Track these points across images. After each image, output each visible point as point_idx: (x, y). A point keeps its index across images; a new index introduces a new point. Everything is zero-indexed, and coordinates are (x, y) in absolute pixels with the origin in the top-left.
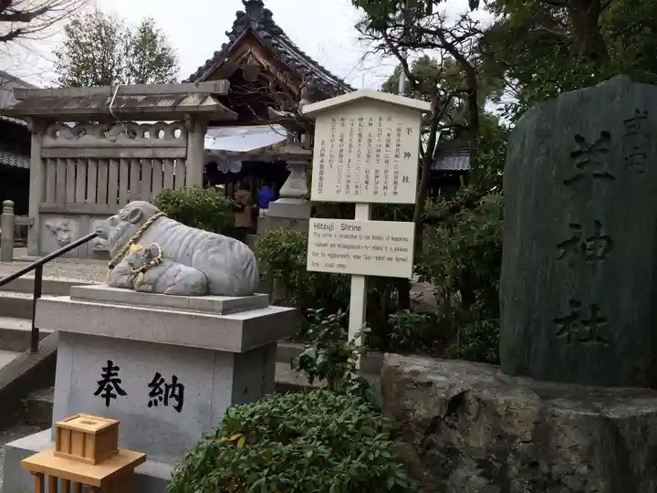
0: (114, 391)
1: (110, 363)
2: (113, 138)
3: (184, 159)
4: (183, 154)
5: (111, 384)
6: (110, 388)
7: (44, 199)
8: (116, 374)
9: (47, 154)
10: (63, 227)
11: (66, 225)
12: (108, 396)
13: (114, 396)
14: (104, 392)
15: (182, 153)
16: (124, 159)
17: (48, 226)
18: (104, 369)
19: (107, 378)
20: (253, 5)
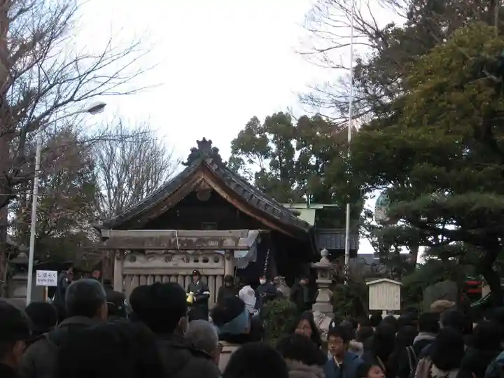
2: (175, 263)
4: (223, 273)
9: (127, 272)
20: (205, 144)
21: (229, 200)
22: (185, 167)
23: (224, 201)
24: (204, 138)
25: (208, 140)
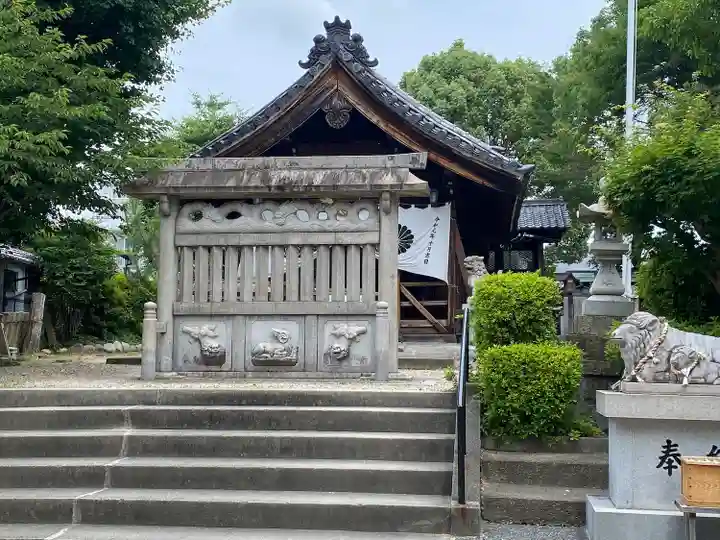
0: (675, 463)
1: (669, 442)
2: (281, 221)
3: (376, 246)
4: (376, 240)
5: (672, 458)
6: (670, 462)
7: (179, 298)
8: (675, 450)
9: (184, 241)
10: (211, 333)
11: (213, 330)
12: (670, 468)
13: (676, 467)
14: (665, 465)
15: (373, 238)
16: (295, 246)
17: (187, 333)
18: (664, 447)
19: (667, 454)
20: (338, 27)
21: (382, 126)
22: (305, 71)
23: (374, 126)
24: (337, 18)
25: (343, 21)
